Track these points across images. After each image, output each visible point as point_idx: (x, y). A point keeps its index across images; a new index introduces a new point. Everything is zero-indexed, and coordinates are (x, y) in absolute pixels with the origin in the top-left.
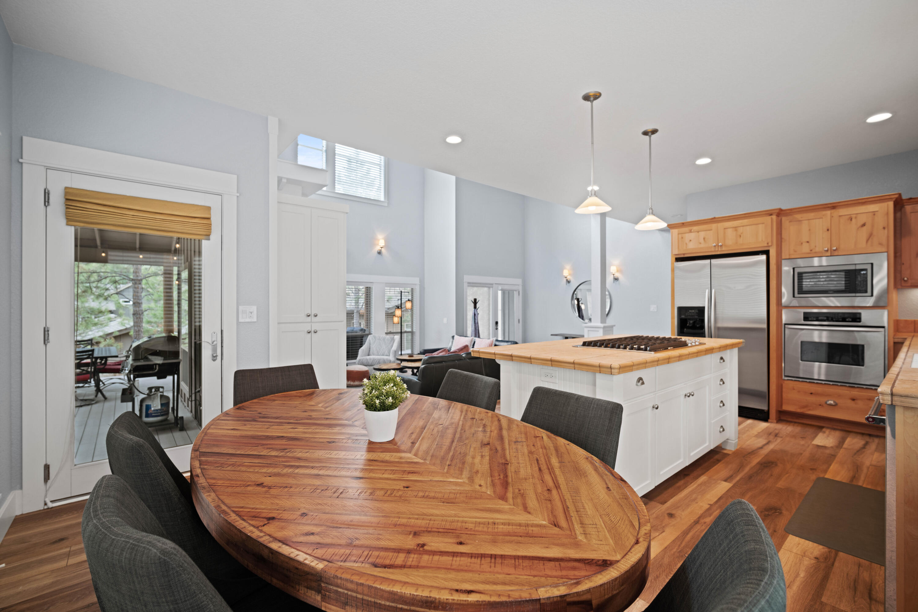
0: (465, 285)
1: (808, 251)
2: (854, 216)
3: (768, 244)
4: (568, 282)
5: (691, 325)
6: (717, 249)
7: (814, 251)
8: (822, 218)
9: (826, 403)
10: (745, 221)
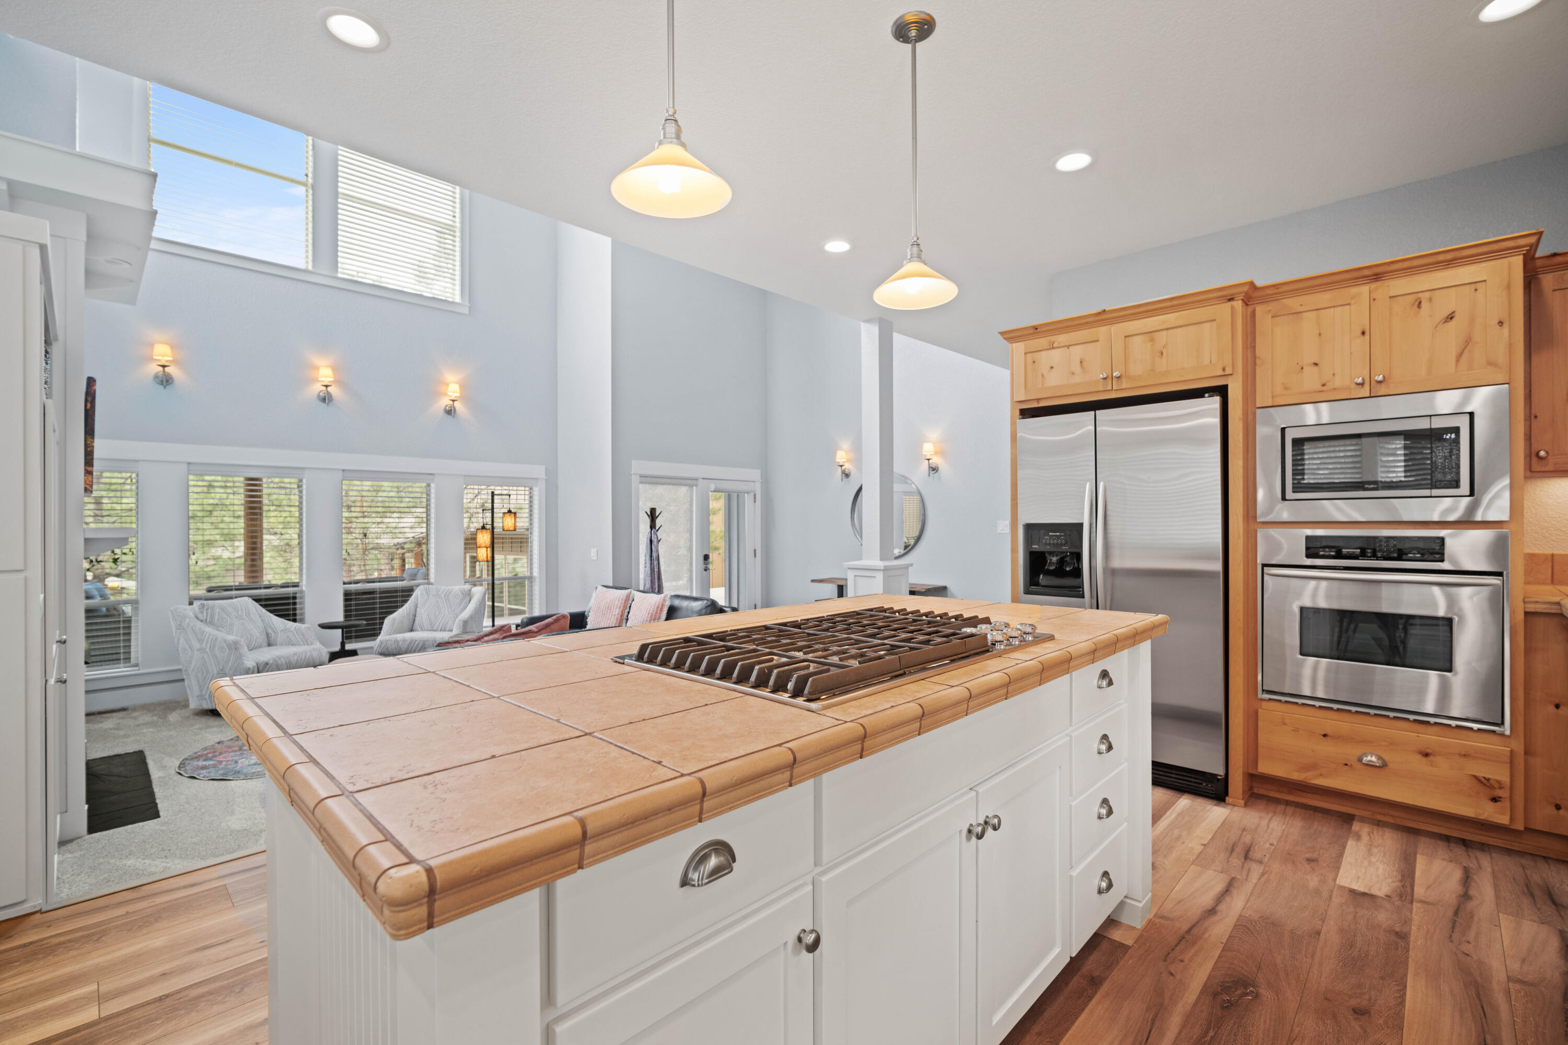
0: (635, 480)
1: (1318, 387)
2: (1427, 295)
3: (1224, 370)
4: (847, 475)
5: (1052, 568)
6: (1109, 387)
7: (1330, 386)
8: (1350, 304)
9: (1360, 760)
10: (1171, 318)
